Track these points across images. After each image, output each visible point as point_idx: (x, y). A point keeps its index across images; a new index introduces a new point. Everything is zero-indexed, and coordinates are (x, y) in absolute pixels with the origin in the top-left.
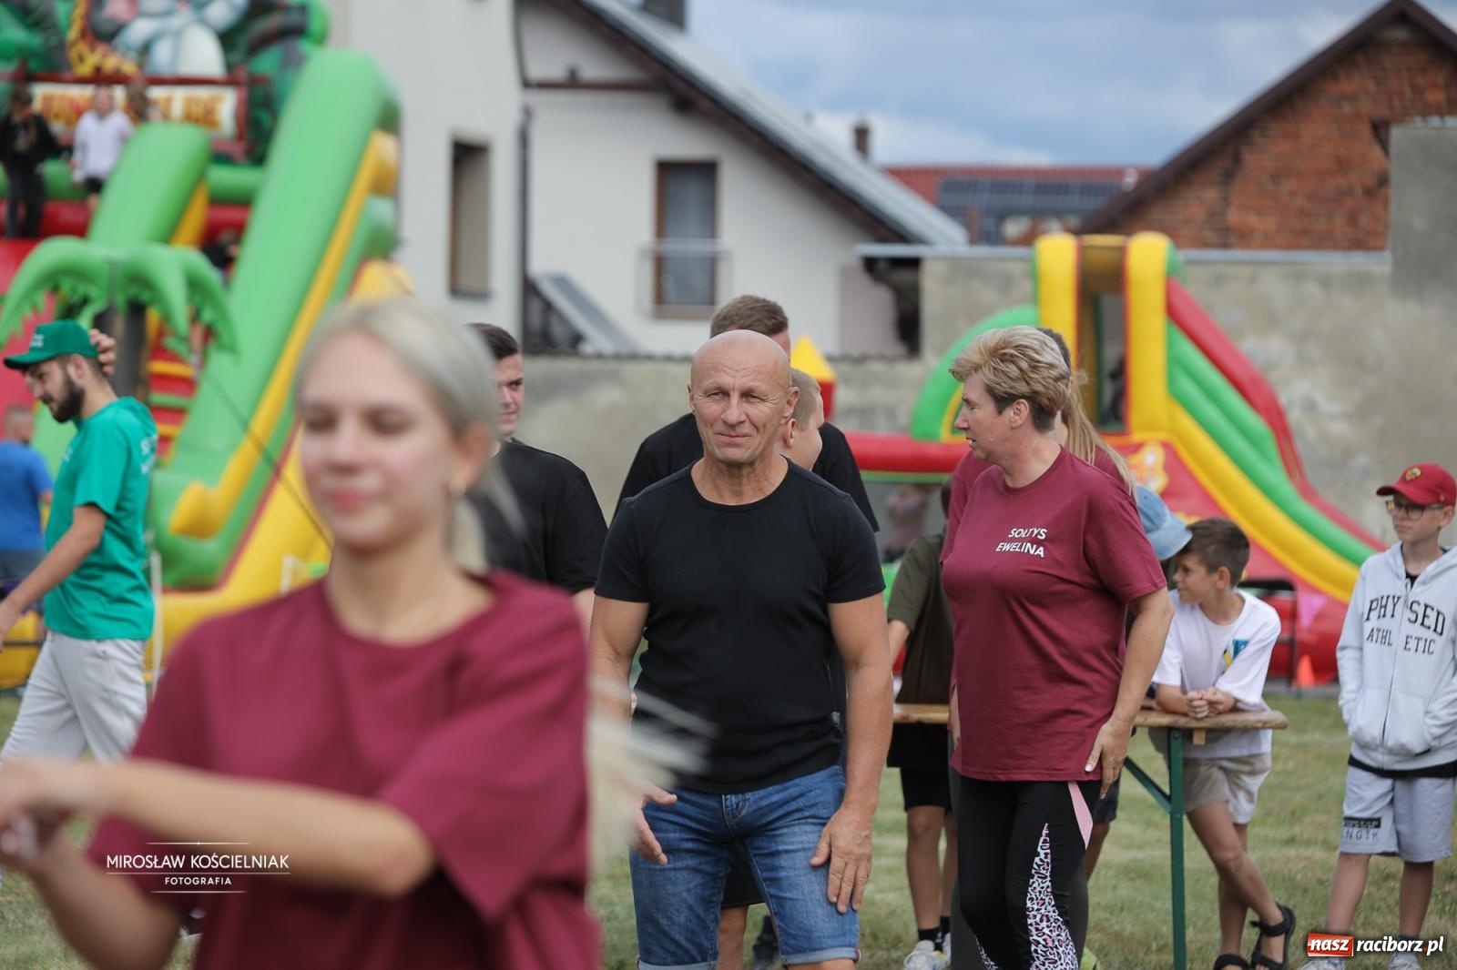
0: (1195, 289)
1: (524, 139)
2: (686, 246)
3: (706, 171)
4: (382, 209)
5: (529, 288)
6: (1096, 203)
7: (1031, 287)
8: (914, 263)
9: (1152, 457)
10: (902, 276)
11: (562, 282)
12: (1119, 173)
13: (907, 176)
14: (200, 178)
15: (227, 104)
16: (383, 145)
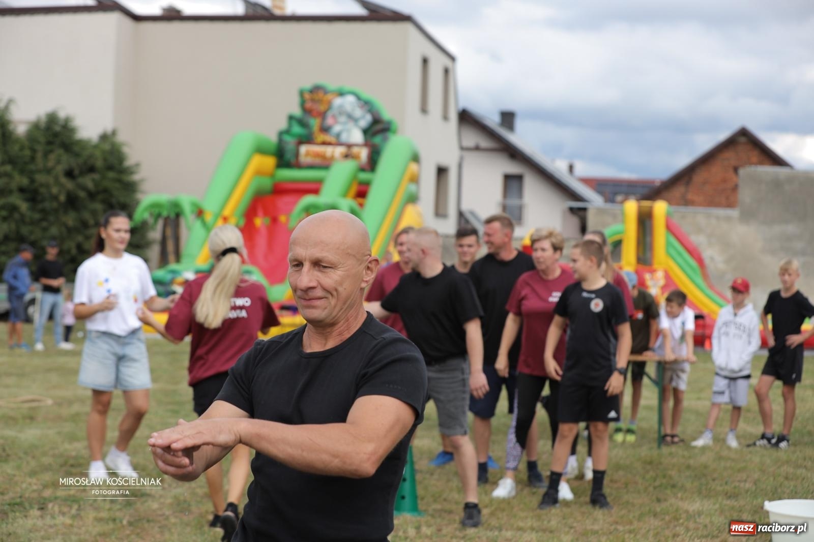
0: (676, 220)
1: (460, 166)
2: (513, 202)
3: (519, 178)
4: (413, 188)
5: (461, 215)
6: (645, 191)
7: (621, 217)
8: (584, 210)
9: (660, 275)
10: (581, 213)
11: (472, 213)
12: (653, 182)
13: (587, 181)
14: (355, 177)
15: (364, 153)
16: (414, 167)
